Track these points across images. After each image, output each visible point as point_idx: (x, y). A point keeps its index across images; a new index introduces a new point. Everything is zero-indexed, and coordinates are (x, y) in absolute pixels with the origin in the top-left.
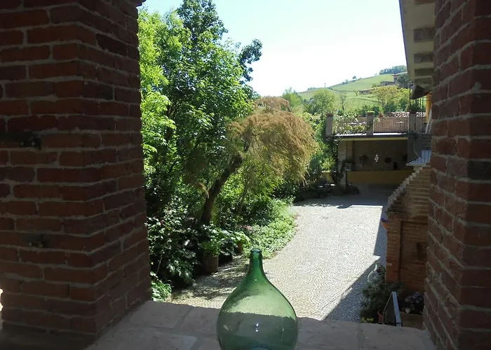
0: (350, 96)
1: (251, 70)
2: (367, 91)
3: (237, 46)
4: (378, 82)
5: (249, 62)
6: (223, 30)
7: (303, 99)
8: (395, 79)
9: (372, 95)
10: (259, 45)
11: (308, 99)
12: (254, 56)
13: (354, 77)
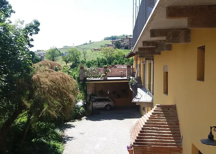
0: (89, 51)
1: (32, 40)
2: (98, 50)
3: (22, 23)
4: (103, 45)
5: (31, 35)
6: (12, 11)
7: (61, 52)
8: (113, 43)
9: (100, 52)
10: (38, 23)
11: (64, 53)
12: (34, 31)
13: (90, 41)
